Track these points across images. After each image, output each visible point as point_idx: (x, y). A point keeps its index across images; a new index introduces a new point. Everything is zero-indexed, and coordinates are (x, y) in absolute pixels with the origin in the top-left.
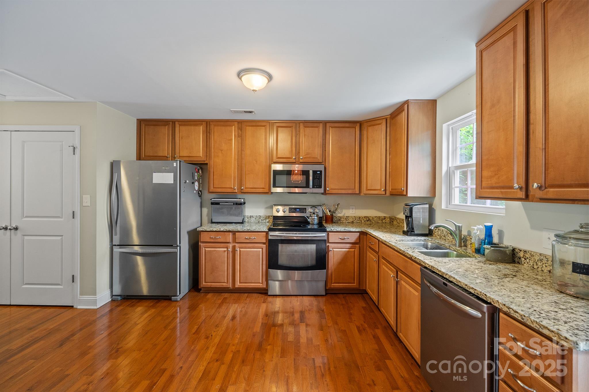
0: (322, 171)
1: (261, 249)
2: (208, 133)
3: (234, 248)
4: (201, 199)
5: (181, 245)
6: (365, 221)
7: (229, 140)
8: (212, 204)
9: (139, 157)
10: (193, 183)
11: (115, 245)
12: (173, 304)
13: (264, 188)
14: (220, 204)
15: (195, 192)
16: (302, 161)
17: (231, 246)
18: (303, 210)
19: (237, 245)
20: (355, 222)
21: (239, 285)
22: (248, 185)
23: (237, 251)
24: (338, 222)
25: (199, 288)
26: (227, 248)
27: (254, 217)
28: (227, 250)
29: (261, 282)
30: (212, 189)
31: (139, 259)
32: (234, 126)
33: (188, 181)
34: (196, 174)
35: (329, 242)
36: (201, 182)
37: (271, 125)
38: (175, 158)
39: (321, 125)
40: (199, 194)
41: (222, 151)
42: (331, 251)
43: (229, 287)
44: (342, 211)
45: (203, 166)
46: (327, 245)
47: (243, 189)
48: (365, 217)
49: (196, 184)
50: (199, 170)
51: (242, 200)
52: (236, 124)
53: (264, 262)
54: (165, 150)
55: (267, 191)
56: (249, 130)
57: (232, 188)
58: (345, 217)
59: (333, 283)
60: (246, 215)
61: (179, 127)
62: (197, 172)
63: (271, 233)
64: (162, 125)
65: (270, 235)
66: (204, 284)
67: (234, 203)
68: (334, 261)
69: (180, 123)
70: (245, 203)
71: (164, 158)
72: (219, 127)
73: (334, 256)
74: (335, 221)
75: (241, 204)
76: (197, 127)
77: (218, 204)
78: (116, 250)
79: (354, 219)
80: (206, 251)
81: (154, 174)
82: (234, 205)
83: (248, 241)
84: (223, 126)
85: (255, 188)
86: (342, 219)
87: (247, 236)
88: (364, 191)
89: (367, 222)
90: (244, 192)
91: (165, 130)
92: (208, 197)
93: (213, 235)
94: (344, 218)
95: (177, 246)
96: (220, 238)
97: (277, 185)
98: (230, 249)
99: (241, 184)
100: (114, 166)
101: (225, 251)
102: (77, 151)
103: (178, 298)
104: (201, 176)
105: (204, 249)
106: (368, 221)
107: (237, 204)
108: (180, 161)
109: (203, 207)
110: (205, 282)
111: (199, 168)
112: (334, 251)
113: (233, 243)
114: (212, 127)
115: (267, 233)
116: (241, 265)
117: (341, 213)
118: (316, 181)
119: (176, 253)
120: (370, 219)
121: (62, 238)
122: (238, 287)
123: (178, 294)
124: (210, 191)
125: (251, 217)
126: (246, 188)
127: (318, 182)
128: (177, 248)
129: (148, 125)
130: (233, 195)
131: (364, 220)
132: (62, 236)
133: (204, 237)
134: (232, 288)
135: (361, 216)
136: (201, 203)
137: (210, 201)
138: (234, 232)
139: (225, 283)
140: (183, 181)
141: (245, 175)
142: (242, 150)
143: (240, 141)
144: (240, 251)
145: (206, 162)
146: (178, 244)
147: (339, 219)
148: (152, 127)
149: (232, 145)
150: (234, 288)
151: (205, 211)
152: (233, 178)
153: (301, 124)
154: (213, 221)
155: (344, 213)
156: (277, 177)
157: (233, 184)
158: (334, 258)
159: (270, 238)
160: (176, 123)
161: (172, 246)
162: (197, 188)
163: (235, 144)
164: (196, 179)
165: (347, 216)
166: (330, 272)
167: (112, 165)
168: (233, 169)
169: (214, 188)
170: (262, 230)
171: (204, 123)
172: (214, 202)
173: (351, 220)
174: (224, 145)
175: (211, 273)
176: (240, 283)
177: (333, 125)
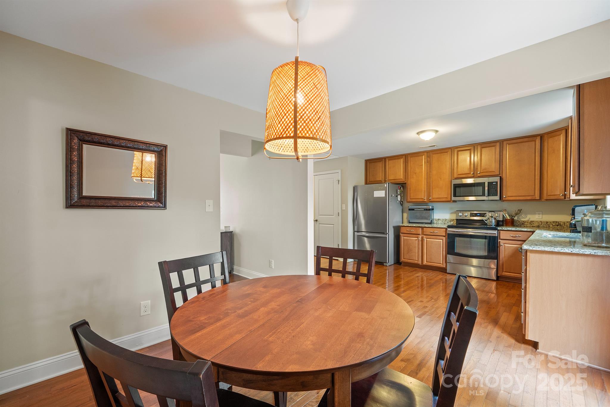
0: (497, 182)
1: (442, 240)
2: (406, 163)
3: (422, 238)
4: (403, 207)
5: (389, 233)
6: (554, 226)
7: (420, 166)
8: (410, 210)
9: (366, 183)
10: (397, 196)
11: (355, 231)
12: (385, 268)
13: (446, 198)
14: (415, 210)
15: (398, 202)
16: (479, 175)
17: (420, 236)
18: (482, 215)
19: (424, 236)
20: (541, 226)
21: (426, 263)
22: (434, 196)
23: (424, 240)
24: (521, 226)
25: (400, 262)
26: (418, 238)
27: (441, 220)
28: (418, 239)
29: (442, 263)
30: (409, 200)
31: (366, 239)
32: (424, 156)
33: (393, 195)
34: (399, 190)
35: (500, 239)
36: (402, 196)
37: (452, 150)
38: (386, 181)
39: (498, 144)
40: (401, 203)
41: (415, 173)
42: (502, 245)
43: (419, 263)
44: (526, 216)
45: (403, 185)
46: (498, 241)
47: (431, 199)
48: (553, 222)
49: (399, 197)
50: (401, 188)
51: (431, 207)
52: (426, 154)
53: (444, 249)
54: (380, 176)
55: (450, 200)
56: (435, 157)
57: (422, 199)
58: (529, 222)
59: (504, 272)
60: (434, 218)
61: (388, 162)
62: (399, 189)
63: (449, 229)
64: (378, 162)
65: (449, 231)
66: (403, 259)
67: (424, 209)
68: (505, 254)
69: (389, 159)
70: (433, 209)
71: (380, 182)
72: (414, 158)
73: (505, 250)
74: (518, 225)
75: (429, 210)
76: (399, 160)
77: (413, 210)
78: (356, 234)
79: (541, 224)
80: (404, 239)
81: (374, 192)
82: (424, 210)
83: (432, 234)
84: (416, 156)
85: (440, 198)
86: (526, 224)
87: (431, 230)
88: (545, 197)
89: (556, 227)
90: (432, 201)
91: (380, 165)
92: (407, 205)
93: (408, 229)
94: (527, 222)
95: (387, 234)
96: (413, 231)
97: (457, 195)
98: (420, 239)
99: (429, 195)
100: (355, 189)
101: (416, 240)
102: (340, 182)
103: (388, 265)
104: (403, 192)
105: (403, 238)
106: (558, 226)
107: (426, 210)
108: (388, 183)
109: (404, 213)
110: (404, 259)
111: (401, 186)
112: (505, 246)
113: (422, 235)
114: (409, 158)
115: (446, 229)
116: (427, 250)
117: (526, 218)
118: (492, 190)
119: (387, 237)
120: (560, 224)
121: (334, 226)
122: (425, 264)
123: (387, 262)
124: (408, 201)
125: (438, 220)
126: (433, 198)
127: (493, 191)
128: (387, 235)
129: (371, 163)
130: (423, 203)
131: (552, 225)
132: (334, 225)
133: (403, 230)
134: (421, 265)
135: (549, 221)
136: (402, 209)
137: (408, 208)
138: (422, 228)
139: (416, 260)
140: (390, 195)
141: (432, 189)
142: (430, 172)
143: (428, 166)
144: (427, 240)
145: (405, 182)
146: (388, 232)
147: (522, 223)
148: (373, 163)
149: (423, 169)
150: (423, 265)
151: (405, 215)
152: (423, 192)
153: (479, 146)
154: (410, 222)
155: (528, 218)
156: (457, 189)
157: (423, 196)
158: (505, 252)
159: (448, 232)
160: (387, 159)
161: (384, 233)
162: (399, 199)
163: (425, 168)
164: (399, 193)
165: (532, 220)
166: (501, 262)
167: (354, 188)
168: (423, 185)
169: (410, 199)
170: (443, 227)
171: (404, 157)
172: (411, 208)
173: (536, 224)
174: (417, 169)
175: (408, 253)
176: (427, 262)
177: (509, 142)
